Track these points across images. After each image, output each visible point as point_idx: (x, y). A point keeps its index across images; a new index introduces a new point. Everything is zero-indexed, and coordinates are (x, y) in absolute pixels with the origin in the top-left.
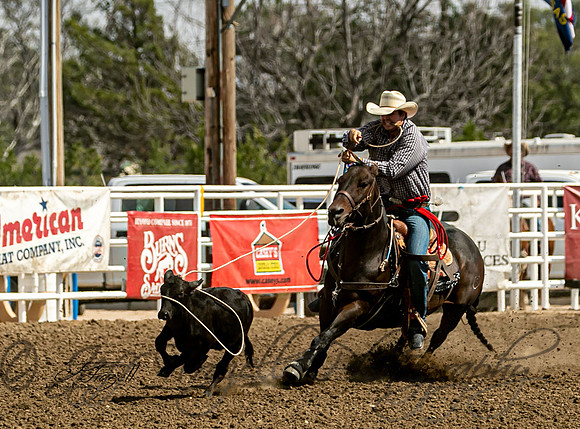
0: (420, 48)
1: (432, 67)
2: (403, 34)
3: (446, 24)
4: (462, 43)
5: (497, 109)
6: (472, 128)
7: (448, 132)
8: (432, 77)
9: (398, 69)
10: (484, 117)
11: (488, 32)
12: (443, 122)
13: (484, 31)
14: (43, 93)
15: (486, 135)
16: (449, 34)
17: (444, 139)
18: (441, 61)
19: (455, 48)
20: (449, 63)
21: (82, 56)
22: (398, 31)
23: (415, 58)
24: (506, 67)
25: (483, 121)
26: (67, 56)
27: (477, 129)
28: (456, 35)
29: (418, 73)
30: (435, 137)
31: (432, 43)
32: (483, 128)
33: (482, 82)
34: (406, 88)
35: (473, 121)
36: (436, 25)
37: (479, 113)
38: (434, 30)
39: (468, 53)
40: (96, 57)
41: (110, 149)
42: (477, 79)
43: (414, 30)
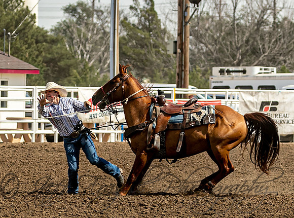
0: (265, 35)
1: (269, 43)
2: (258, 29)
3: (275, 26)
4: (281, 33)
6: (284, 68)
7: (275, 69)
8: (269, 47)
9: (255, 43)
10: (290, 64)
11: (292, 29)
12: (273, 65)
13: (290, 29)
14: (111, 49)
15: (290, 70)
16: (276, 30)
17: (273, 72)
18: (273, 40)
19: (279, 35)
20: (276, 41)
21: (127, 35)
22: (256, 27)
23: (262, 39)
26: (121, 35)
27: (287, 68)
28: (279, 30)
29: (264, 45)
30: (270, 71)
31: (270, 33)
32: (289, 68)
33: (289, 49)
34: (259, 51)
35: (285, 65)
36: (271, 26)
37: (288, 62)
38: (270, 28)
39: (284, 37)
40: (133, 35)
41: (138, 73)
42: (287, 48)
43: (262, 27)
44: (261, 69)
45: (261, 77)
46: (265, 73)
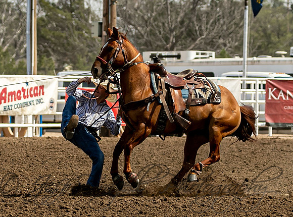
0: (202, 15)
1: (207, 23)
2: (194, 9)
3: (214, 4)
4: (220, 13)
5: (237, 44)
6: (224, 52)
7: (213, 53)
8: (207, 28)
9: (191, 24)
10: (230, 47)
11: (233, 8)
12: (212, 49)
13: (231, 8)
14: (28, 32)
15: (230, 55)
16: (215, 9)
17: (211, 56)
18: (211, 21)
19: (218, 15)
20: (215, 22)
21: (46, 15)
22: (191, 7)
23: (199, 20)
24: (241, 24)
25: (230, 49)
26: (40, 15)
27: (227, 53)
28: (218, 9)
29: (201, 27)
30: (208, 56)
31: (207, 13)
32: (230, 52)
33: (230, 31)
34: (195, 33)
35: (225, 49)
36: (209, 5)
37: (228, 45)
38: (208, 7)
39: (223, 18)
40: (53, 16)
41: (58, 58)
42: (227, 29)
43: (199, 6)
44: (197, 54)
45: (197, 62)
46: (201, 58)
